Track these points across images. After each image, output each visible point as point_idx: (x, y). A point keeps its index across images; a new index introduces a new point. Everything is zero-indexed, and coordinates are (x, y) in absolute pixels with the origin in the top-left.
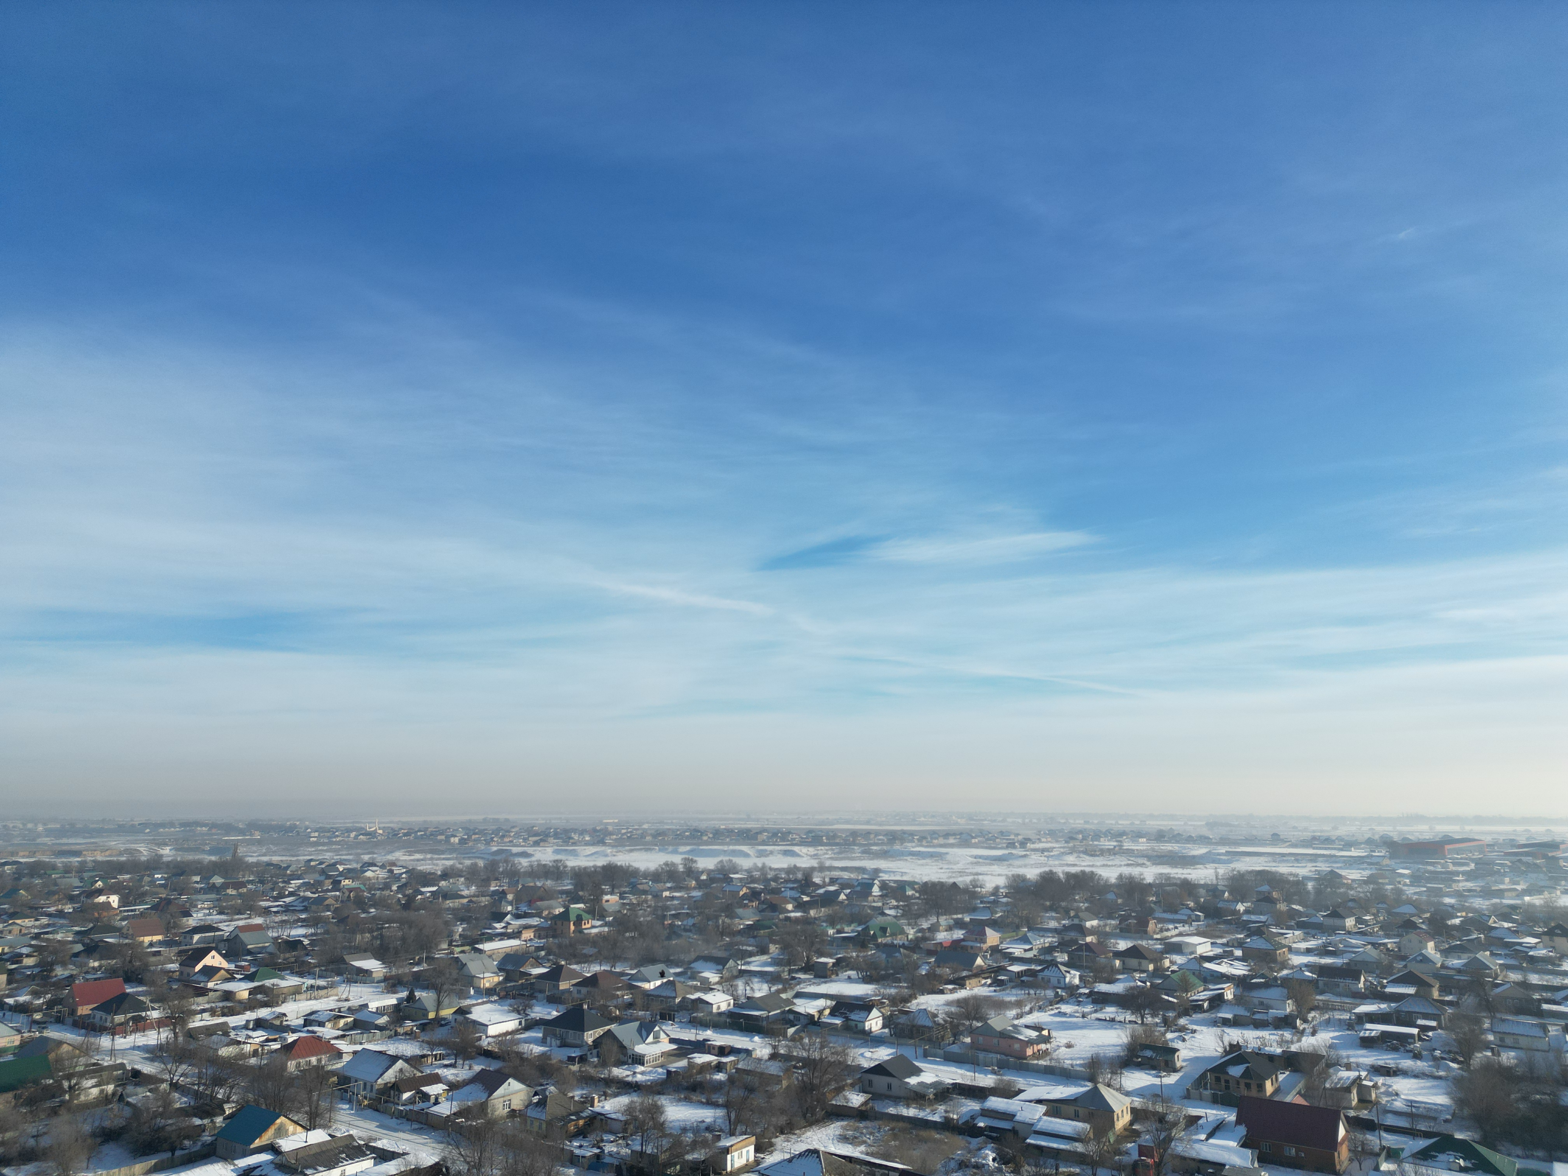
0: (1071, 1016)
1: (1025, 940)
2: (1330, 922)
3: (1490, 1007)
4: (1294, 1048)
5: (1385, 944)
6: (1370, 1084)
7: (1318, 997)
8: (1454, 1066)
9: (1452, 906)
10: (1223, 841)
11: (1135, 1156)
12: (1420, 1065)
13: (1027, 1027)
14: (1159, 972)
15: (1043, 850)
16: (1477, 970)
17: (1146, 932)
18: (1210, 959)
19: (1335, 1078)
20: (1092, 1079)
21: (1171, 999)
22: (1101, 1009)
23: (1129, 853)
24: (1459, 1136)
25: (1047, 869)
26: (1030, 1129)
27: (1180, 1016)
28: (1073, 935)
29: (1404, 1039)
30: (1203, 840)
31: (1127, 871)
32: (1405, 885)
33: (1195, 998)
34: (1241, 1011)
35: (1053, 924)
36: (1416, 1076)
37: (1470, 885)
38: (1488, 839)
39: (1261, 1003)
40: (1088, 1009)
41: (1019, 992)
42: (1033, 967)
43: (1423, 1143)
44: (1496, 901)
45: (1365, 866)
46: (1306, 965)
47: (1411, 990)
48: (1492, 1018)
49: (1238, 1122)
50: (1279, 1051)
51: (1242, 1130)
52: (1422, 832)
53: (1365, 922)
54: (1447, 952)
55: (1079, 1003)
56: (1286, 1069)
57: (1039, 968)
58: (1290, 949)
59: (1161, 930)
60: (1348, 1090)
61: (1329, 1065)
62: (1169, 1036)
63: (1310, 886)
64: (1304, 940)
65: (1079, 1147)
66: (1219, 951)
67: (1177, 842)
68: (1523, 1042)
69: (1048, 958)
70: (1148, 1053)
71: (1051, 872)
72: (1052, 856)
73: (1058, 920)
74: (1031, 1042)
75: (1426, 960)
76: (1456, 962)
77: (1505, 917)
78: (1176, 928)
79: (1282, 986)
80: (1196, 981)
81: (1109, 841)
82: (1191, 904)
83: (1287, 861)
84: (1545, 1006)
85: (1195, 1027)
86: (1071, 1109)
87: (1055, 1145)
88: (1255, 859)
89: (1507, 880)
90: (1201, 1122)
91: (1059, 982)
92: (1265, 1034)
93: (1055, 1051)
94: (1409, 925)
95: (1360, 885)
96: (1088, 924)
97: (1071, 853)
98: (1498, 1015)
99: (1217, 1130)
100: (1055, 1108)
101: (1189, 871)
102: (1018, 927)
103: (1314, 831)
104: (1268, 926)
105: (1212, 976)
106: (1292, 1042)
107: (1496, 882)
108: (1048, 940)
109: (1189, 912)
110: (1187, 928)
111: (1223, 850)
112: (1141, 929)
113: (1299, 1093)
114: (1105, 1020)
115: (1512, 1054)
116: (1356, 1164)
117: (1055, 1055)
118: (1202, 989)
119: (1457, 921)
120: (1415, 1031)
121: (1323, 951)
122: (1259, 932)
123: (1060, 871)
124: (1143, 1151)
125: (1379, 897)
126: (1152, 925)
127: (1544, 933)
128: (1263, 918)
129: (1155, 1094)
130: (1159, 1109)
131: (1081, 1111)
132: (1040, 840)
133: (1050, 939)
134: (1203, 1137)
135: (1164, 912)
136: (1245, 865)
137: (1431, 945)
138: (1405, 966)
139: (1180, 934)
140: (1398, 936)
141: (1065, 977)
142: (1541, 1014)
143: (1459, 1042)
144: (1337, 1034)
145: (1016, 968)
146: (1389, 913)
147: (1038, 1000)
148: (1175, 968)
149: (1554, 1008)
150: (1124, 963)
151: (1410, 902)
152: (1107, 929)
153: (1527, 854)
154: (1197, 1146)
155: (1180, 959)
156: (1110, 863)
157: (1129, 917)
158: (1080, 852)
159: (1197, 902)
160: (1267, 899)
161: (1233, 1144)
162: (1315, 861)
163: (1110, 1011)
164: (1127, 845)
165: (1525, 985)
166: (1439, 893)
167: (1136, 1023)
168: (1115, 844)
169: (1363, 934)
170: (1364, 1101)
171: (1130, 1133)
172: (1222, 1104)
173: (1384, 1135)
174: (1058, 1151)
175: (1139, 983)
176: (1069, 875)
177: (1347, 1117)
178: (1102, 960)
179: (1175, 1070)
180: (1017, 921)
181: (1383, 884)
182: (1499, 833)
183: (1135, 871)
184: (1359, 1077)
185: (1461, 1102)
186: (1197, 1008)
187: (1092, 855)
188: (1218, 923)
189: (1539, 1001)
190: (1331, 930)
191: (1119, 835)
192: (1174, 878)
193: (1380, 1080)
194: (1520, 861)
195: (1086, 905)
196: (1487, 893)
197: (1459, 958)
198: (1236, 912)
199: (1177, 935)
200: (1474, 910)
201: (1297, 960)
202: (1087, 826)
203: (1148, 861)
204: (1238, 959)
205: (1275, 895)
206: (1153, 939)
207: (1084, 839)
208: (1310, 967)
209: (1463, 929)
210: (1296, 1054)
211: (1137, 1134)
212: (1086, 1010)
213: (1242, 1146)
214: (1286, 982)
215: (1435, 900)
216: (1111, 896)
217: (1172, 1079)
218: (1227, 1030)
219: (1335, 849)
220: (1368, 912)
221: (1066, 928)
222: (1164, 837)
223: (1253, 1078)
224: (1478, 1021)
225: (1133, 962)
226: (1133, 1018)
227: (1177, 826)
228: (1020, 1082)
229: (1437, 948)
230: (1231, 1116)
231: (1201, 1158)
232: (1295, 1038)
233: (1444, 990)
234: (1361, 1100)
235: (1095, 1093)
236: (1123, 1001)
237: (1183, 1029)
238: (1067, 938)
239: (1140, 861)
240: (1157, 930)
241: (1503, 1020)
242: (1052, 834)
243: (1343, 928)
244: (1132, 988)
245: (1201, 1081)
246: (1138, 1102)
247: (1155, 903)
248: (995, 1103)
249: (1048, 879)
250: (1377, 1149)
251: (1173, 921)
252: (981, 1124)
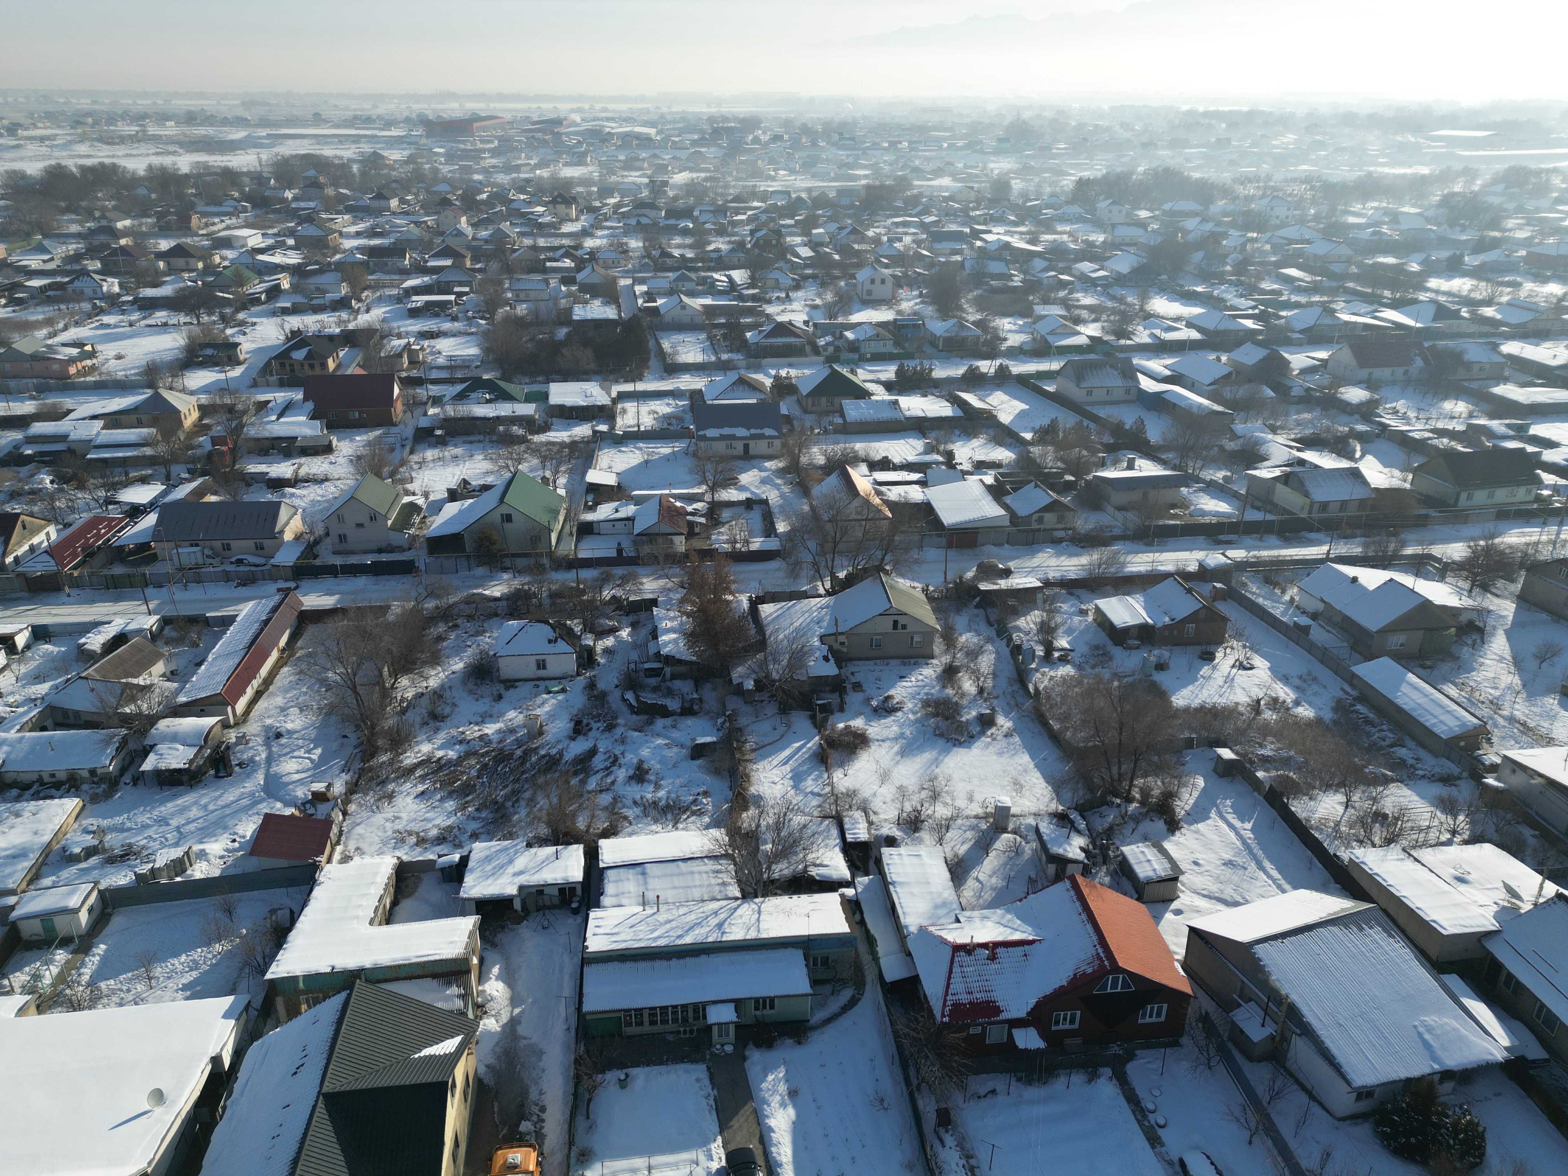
0: (116, 326)
1: (41, 249)
2: (376, 204)
3: (509, 269)
4: (351, 326)
5: (425, 222)
6: (418, 347)
7: (370, 277)
8: (483, 322)
9: (480, 182)
10: (263, 123)
11: (209, 447)
12: (457, 325)
13: (64, 345)
14: (210, 269)
15: (42, 139)
16: (500, 238)
17: (189, 228)
18: (262, 251)
19: (388, 348)
20: (152, 385)
21: (226, 295)
22: (150, 315)
23: (156, 139)
24: (486, 377)
25: (53, 162)
26: (90, 444)
27: (238, 311)
28: (102, 238)
29: (443, 305)
30: (240, 122)
31: (157, 161)
32: (441, 163)
33: (251, 291)
34: (299, 299)
35: (74, 228)
36: (454, 336)
37: (494, 161)
38: (508, 117)
39: (318, 289)
40: (135, 316)
41: (47, 309)
42: (59, 279)
43: (459, 388)
44: (515, 175)
45: (405, 146)
46: (357, 248)
47: (448, 262)
48: (511, 279)
49: (306, 399)
50: (338, 330)
51: (310, 405)
52: (453, 110)
53: (406, 202)
54: (475, 226)
55: (123, 312)
56: (345, 346)
57: (67, 279)
58: (341, 234)
59: (207, 225)
60: (400, 355)
61: (383, 337)
62: (229, 331)
63: (355, 168)
64: (354, 224)
65: (148, 451)
66: (270, 241)
67: (211, 125)
68: (532, 295)
69: (77, 267)
70: (209, 352)
71: (59, 166)
72: (57, 146)
73: (80, 223)
74: (72, 360)
75: (460, 234)
76: (484, 234)
77: (521, 190)
78: (222, 221)
79: (336, 270)
80: (251, 274)
81: (128, 125)
82: (236, 195)
83: (331, 143)
84: (548, 264)
85: (254, 320)
86: (133, 418)
87: (120, 455)
88: (298, 142)
89: (523, 155)
90: (270, 405)
91: (95, 292)
92: (323, 317)
93: (103, 364)
94: (445, 203)
95: (401, 166)
96: (120, 225)
97: (81, 142)
98: (515, 276)
99: (286, 409)
100: (113, 420)
101: (229, 158)
102: (28, 235)
103: (355, 110)
104: (318, 213)
105: (266, 267)
106: (349, 321)
107: (515, 158)
108: (72, 247)
109: (235, 203)
110: (234, 220)
111: (263, 132)
112: (183, 226)
113: (358, 365)
114: (157, 325)
115: (524, 306)
116: (409, 414)
117: (104, 369)
118: (257, 281)
119: (484, 196)
120: (452, 297)
121: (372, 233)
122: (310, 219)
123: (71, 164)
124: (215, 441)
125: (418, 177)
126: (195, 220)
127: (549, 202)
128: (312, 204)
129: (222, 389)
130: (227, 401)
131: (144, 418)
132: (36, 127)
133: (74, 246)
134: (274, 418)
135: (207, 204)
136: (288, 149)
137: (464, 219)
138: (443, 241)
139: (228, 228)
140: (437, 213)
141: (101, 287)
142: (544, 270)
143: (486, 302)
144: (388, 308)
145: (36, 283)
146: (428, 192)
147: (72, 314)
148: (226, 263)
149: (554, 264)
150: (169, 264)
151: (445, 180)
152: (144, 229)
153: (538, 130)
154: (269, 427)
155: (230, 254)
156: (134, 152)
157: (166, 213)
158: (94, 140)
159: (242, 192)
160: (315, 184)
161: (303, 418)
162: (358, 142)
163: (161, 316)
164: (153, 130)
165: (535, 248)
166: (469, 170)
167: (191, 324)
168: (137, 128)
169: (406, 213)
170: (413, 363)
171: (200, 428)
172: (289, 386)
173: (430, 387)
174: (125, 459)
175: (189, 283)
176: (83, 169)
177: (400, 378)
178: (143, 263)
179: (239, 363)
180: (25, 227)
181: (422, 163)
182: (516, 110)
183: (167, 161)
184: (409, 343)
185: (487, 351)
186: (255, 301)
187: (109, 144)
188: (267, 213)
189: (545, 260)
190: (378, 212)
191: (140, 118)
192: (213, 166)
193: (426, 343)
194: (533, 137)
195: (113, 203)
196: (508, 168)
197: (486, 229)
198: (284, 200)
199: (224, 229)
200: (498, 185)
201: (348, 244)
202: (96, 107)
203: (181, 148)
204: (291, 248)
205: (322, 179)
206: (197, 235)
207: (96, 123)
208: (360, 249)
209: (490, 203)
210: (353, 332)
211: (208, 427)
212: (132, 318)
213: (311, 419)
214: (339, 266)
215: (466, 177)
216: (142, 191)
217: (236, 372)
218: (287, 318)
219: (376, 129)
220: (409, 192)
221: (92, 232)
222: (195, 119)
223: (317, 358)
224: (500, 283)
225: (180, 262)
226: (188, 320)
227: (209, 105)
228: (68, 402)
229: (468, 221)
230: (298, 395)
231: (274, 435)
232: (352, 317)
233: (475, 260)
234: (410, 363)
235: (157, 399)
236: (172, 304)
237: (242, 323)
238: (96, 243)
239: (171, 148)
240: (202, 225)
241: (518, 280)
242: (52, 117)
243: (388, 209)
244: (182, 289)
245: (266, 369)
246: (204, 399)
247: (195, 195)
248: (40, 428)
249: (56, 174)
250: (425, 399)
251: (218, 214)
252: (29, 452)
